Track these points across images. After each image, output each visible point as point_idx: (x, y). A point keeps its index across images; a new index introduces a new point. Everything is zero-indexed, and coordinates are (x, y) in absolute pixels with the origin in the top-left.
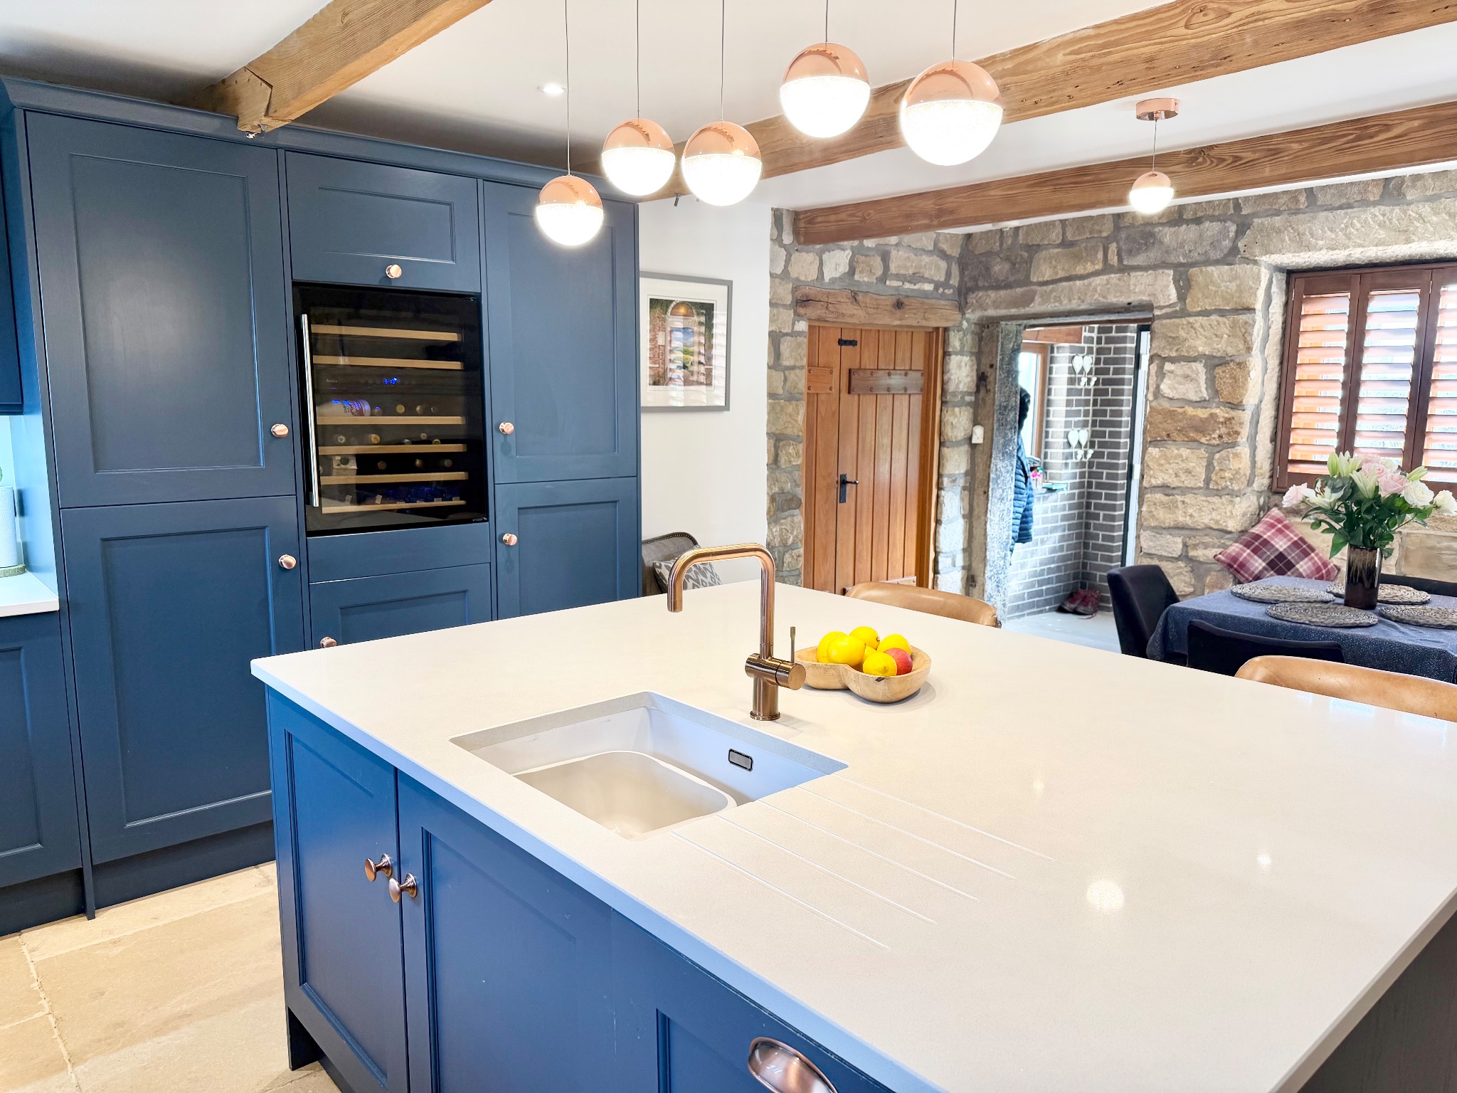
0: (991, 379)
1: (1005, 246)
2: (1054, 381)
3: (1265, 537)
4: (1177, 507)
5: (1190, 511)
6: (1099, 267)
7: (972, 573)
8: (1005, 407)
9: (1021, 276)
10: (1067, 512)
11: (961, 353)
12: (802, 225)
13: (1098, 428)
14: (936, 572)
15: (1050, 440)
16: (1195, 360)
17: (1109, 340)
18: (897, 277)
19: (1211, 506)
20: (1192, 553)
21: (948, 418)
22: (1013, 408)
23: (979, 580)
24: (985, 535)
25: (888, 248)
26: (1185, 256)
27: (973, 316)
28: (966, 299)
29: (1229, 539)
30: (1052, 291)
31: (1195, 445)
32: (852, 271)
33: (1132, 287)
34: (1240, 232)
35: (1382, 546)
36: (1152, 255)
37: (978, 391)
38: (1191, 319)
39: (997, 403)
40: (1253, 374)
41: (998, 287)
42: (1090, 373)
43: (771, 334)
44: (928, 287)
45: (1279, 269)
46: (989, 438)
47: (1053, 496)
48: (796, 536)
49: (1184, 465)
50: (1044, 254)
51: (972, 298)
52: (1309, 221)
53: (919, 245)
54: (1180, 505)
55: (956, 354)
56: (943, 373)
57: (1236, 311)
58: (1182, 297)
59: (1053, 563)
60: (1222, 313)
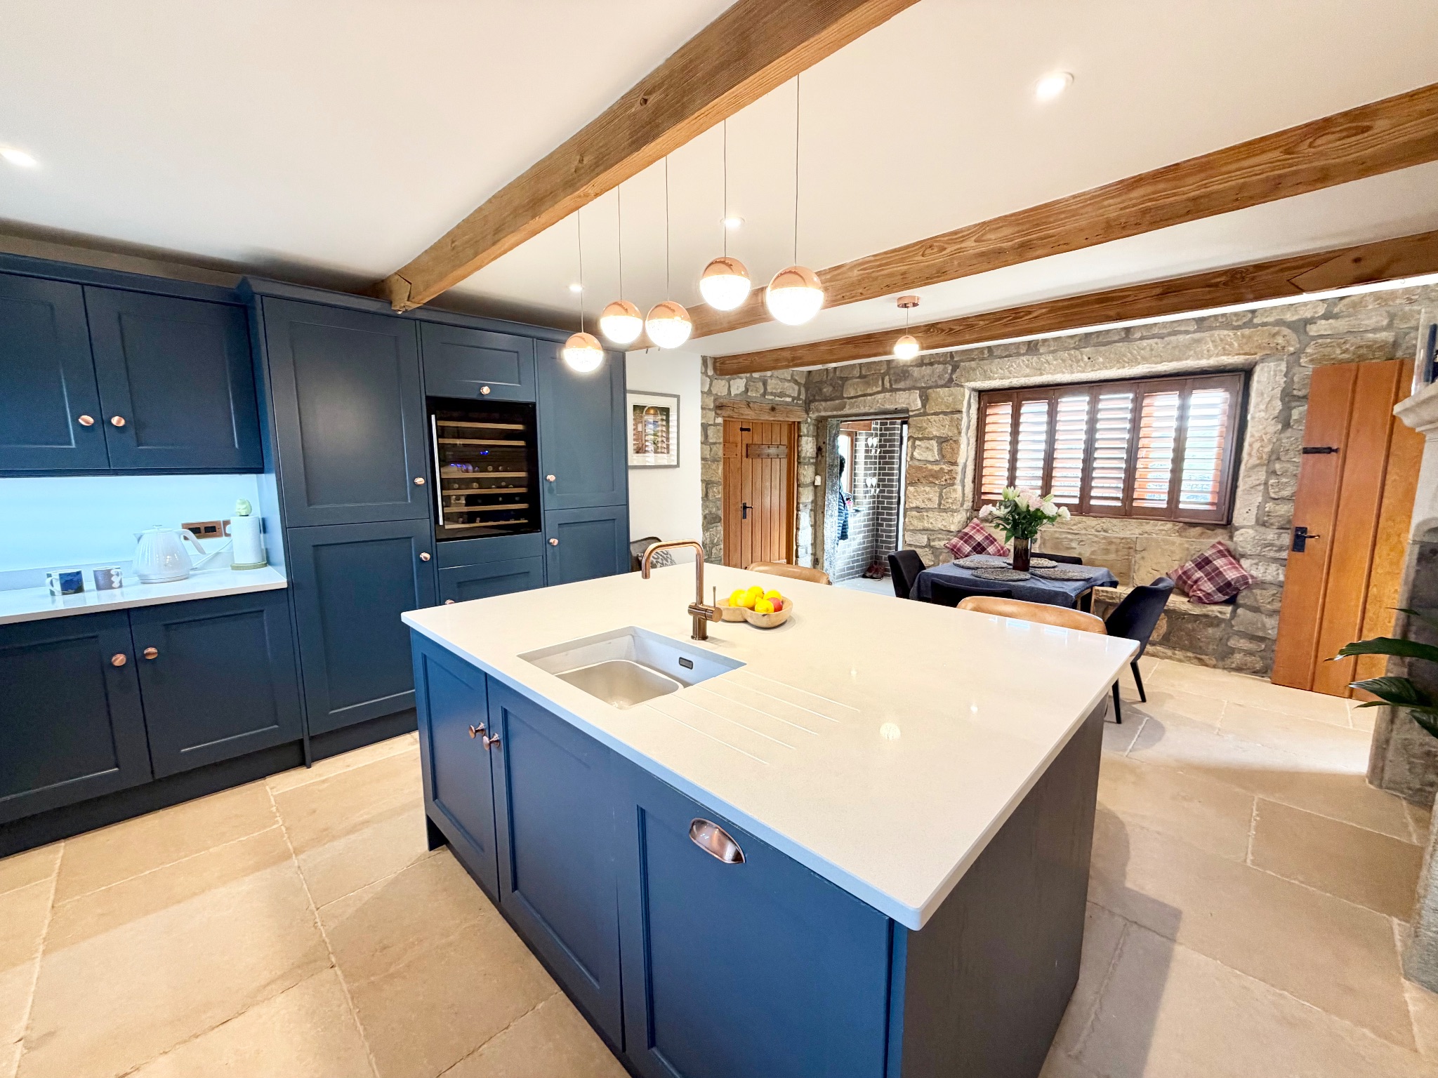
0: (824, 450)
1: (829, 378)
2: (858, 451)
3: (971, 534)
4: (923, 519)
5: (931, 521)
6: (879, 389)
7: (816, 557)
8: (832, 465)
9: (838, 394)
10: (866, 523)
11: (808, 436)
12: (718, 364)
13: (881, 477)
14: (797, 557)
15: (856, 483)
16: (931, 439)
17: (887, 429)
18: (772, 394)
19: (942, 518)
20: (932, 544)
21: (802, 471)
22: (836, 466)
23: (821, 561)
24: (823, 536)
25: (766, 378)
26: (925, 383)
27: (813, 415)
28: (809, 406)
29: (952, 536)
30: (855, 402)
31: (933, 485)
32: (747, 390)
33: (897, 400)
34: (954, 370)
35: (1031, 537)
36: (908, 383)
37: (817, 456)
38: (929, 417)
39: (827, 463)
40: (962, 446)
41: (826, 400)
42: (877, 447)
43: (702, 424)
44: (789, 400)
45: (974, 390)
46: (824, 482)
47: (859, 514)
48: (719, 538)
49: (927, 496)
50: (850, 382)
51: (812, 406)
52: (990, 364)
53: (782, 377)
54: (925, 517)
55: (805, 436)
56: (798, 446)
57: (952, 413)
58: (924, 406)
59: (859, 550)
60: (945, 413)
